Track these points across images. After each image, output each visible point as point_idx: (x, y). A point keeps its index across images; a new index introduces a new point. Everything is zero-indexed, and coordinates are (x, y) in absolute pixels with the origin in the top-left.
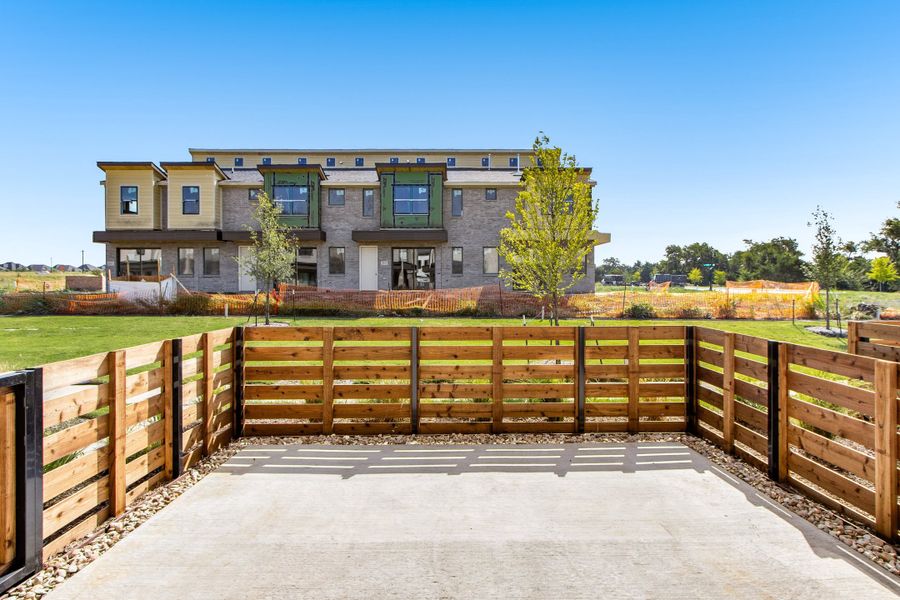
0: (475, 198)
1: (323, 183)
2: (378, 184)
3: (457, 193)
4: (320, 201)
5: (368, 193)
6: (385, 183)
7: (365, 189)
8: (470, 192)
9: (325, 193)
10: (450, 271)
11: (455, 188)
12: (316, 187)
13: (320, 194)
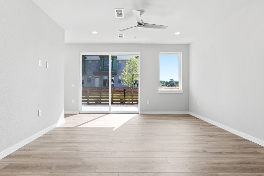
0: (124, 63)
1: (86, 59)
2: (100, 60)
3: (120, 62)
4: (85, 64)
5: (97, 62)
6: (101, 60)
7: (96, 61)
8: (123, 62)
9: (86, 62)
10: (118, 82)
11: (119, 61)
12: (84, 60)
13: (85, 62)
